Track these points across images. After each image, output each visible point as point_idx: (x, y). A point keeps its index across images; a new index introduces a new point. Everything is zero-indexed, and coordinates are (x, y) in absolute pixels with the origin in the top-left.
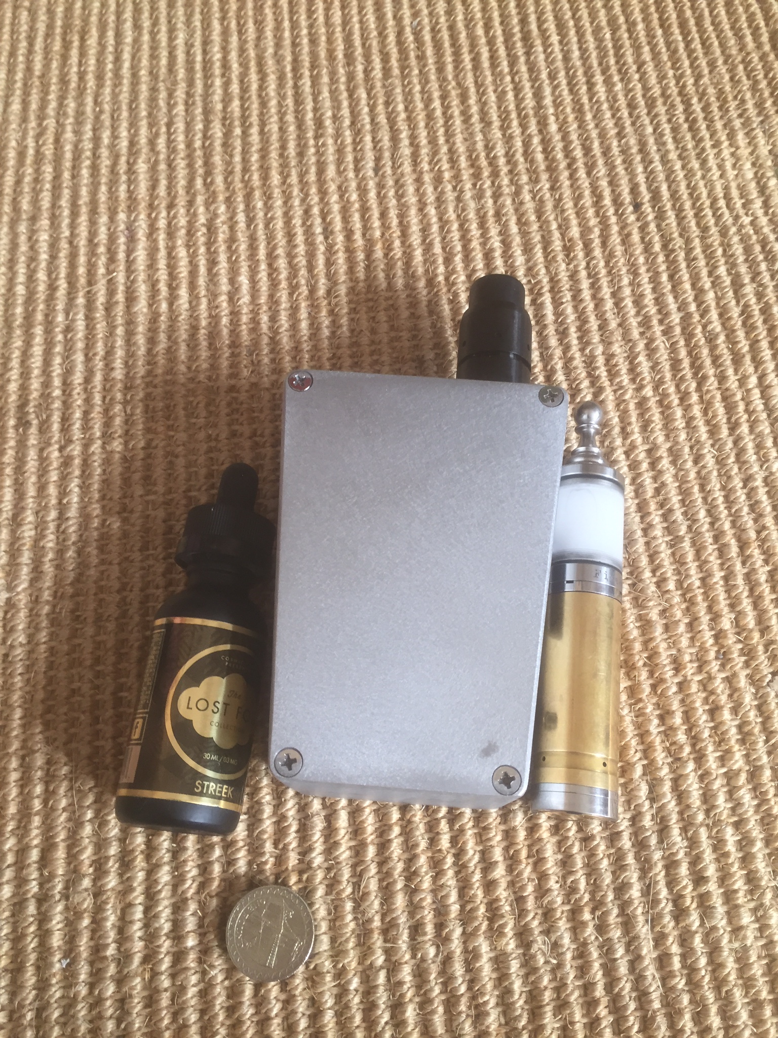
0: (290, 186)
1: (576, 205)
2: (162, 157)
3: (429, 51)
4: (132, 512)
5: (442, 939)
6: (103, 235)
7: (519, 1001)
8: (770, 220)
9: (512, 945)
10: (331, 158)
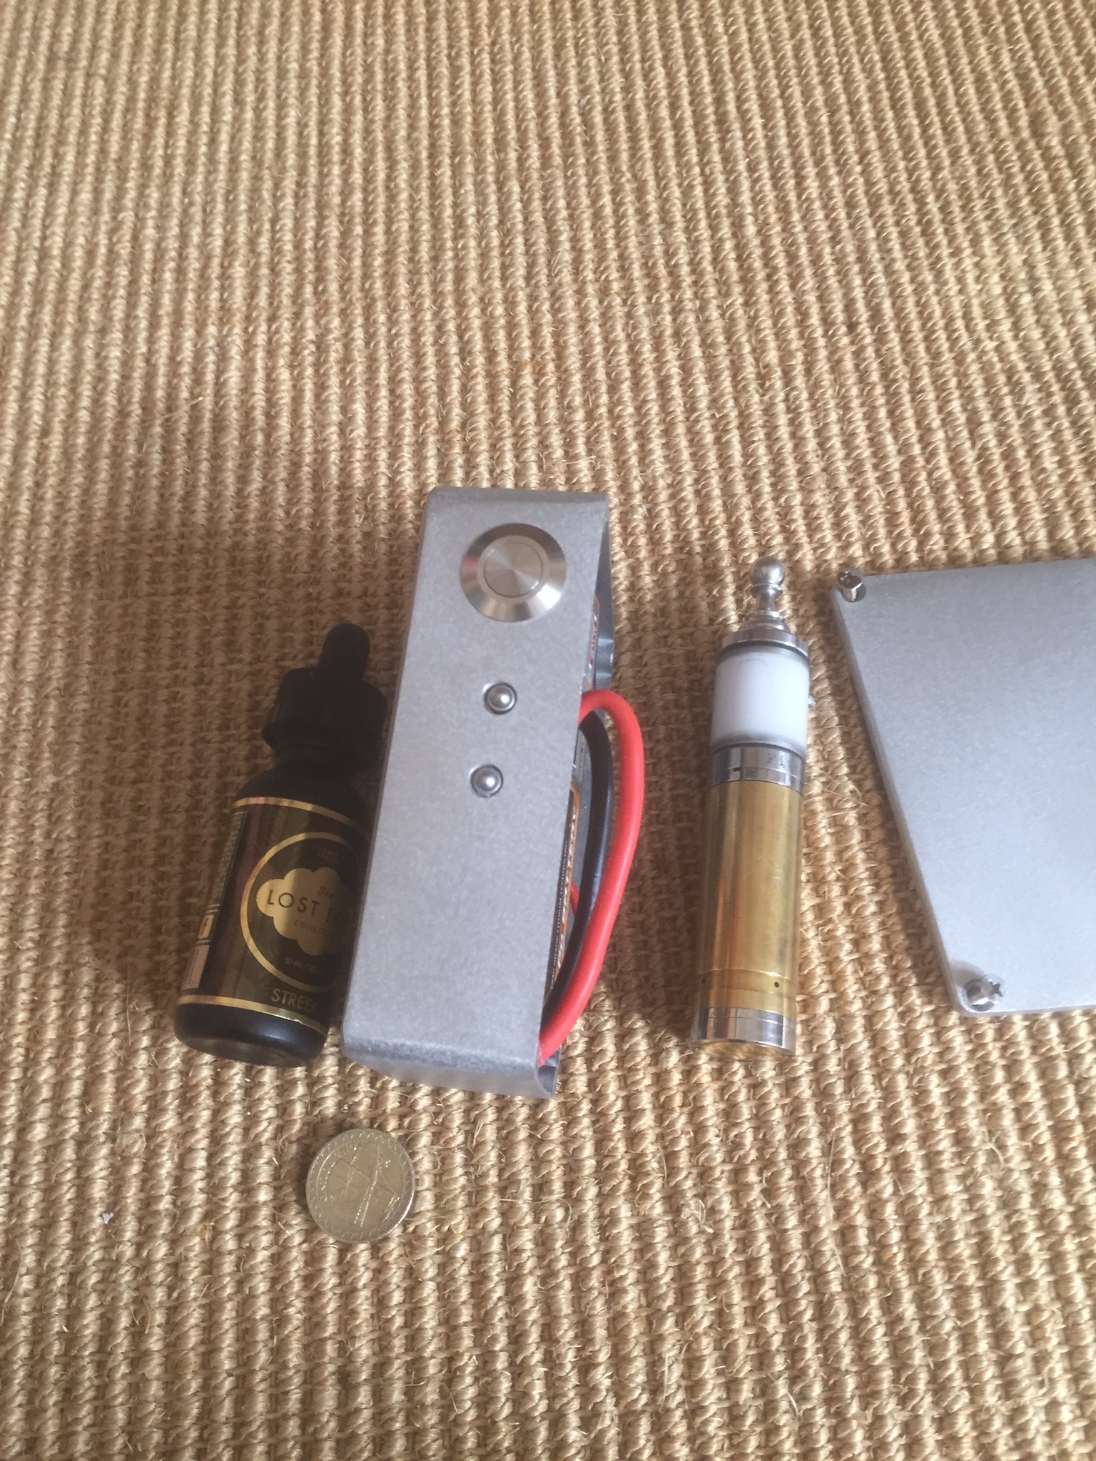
0: (420, 296)
1: (775, 325)
2: (264, 259)
3: (600, 136)
4: (210, 683)
5: (572, 1199)
6: (187, 353)
7: (665, 1277)
8: (1021, 346)
9: (658, 1209)
10: (473, 264)
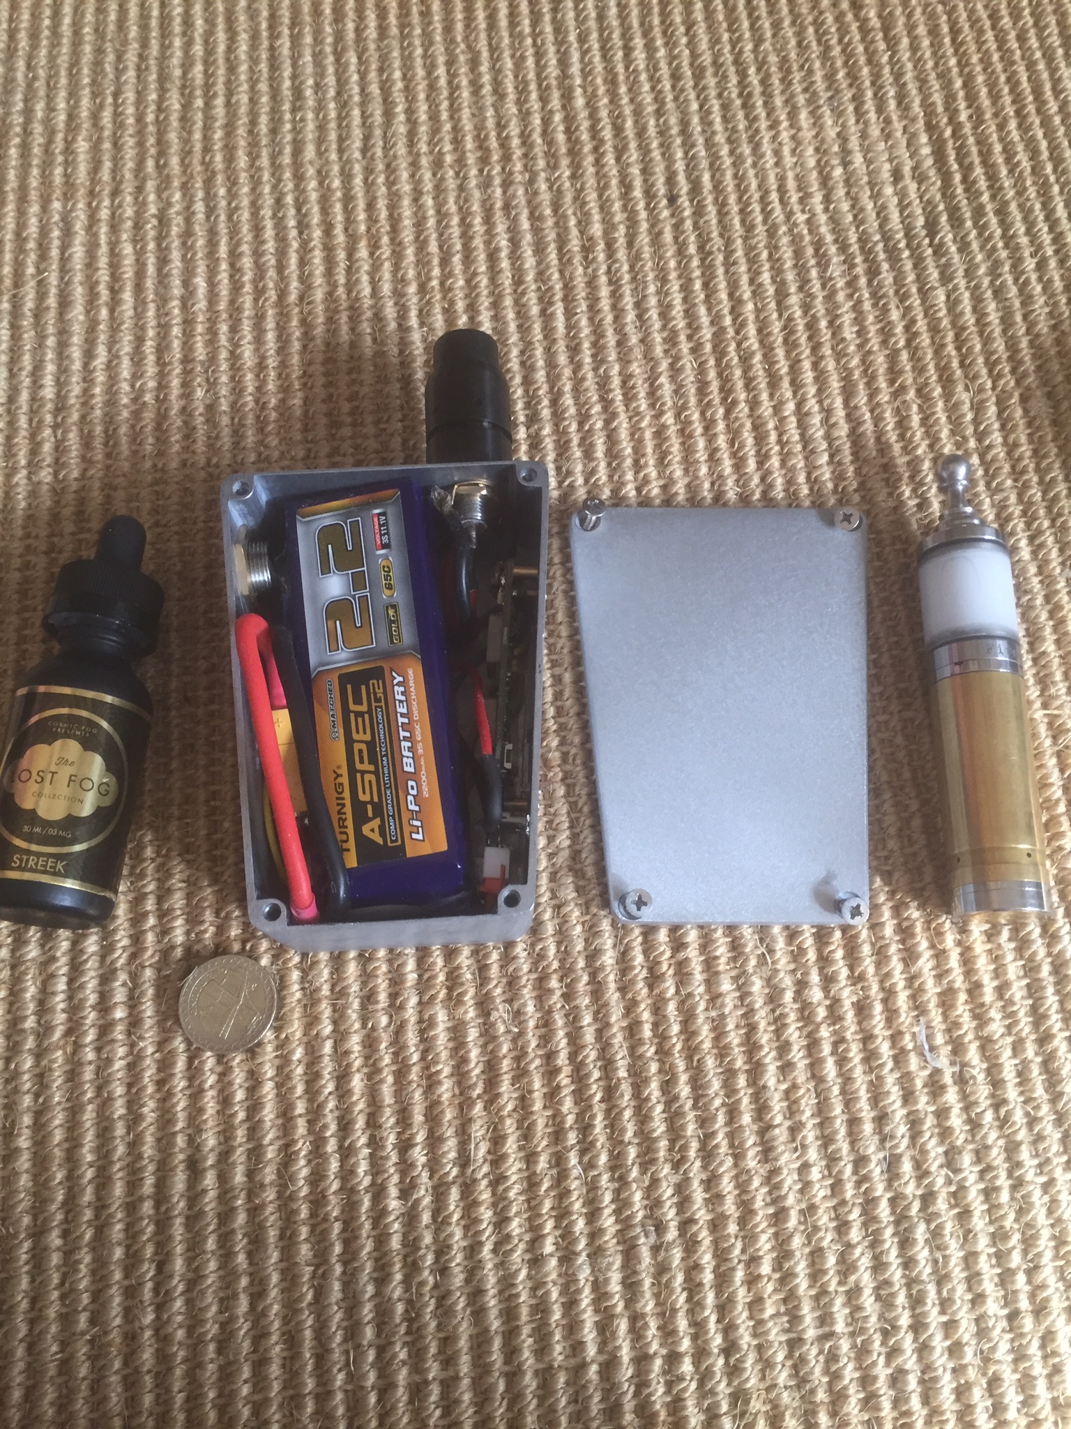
0: (259, 169)
1: (600, 196)
2: (107, 133)
5: (395, 1007)
6: (33, 229)
7: (475, 1068)
8: (831, 218)
9: (471, 1013)
10: (310, 136)
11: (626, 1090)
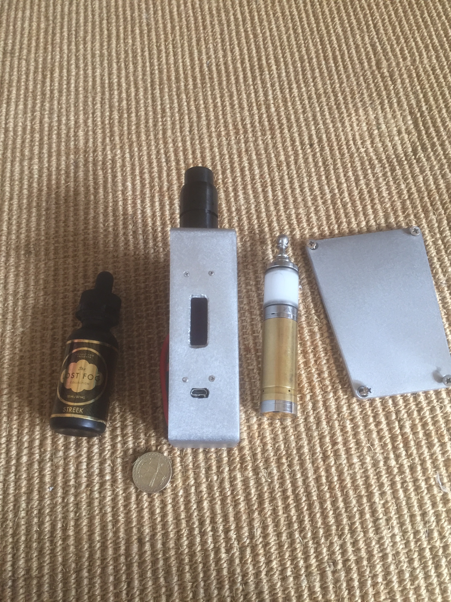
0: (150, 140)
1: (283, 145)
2: (90, 128)
3: (215, 75)
4: (78, 291)
5: (220, 472)
6: (63, 166)
7: (254, 497)
8: (374, 150)
9: (251, 474)
10: (169, 127)
11: (317, 505)
